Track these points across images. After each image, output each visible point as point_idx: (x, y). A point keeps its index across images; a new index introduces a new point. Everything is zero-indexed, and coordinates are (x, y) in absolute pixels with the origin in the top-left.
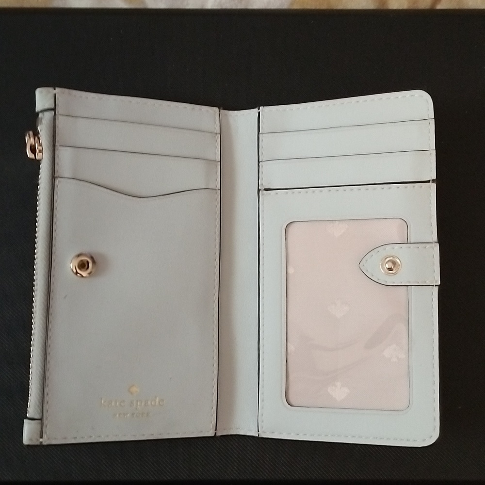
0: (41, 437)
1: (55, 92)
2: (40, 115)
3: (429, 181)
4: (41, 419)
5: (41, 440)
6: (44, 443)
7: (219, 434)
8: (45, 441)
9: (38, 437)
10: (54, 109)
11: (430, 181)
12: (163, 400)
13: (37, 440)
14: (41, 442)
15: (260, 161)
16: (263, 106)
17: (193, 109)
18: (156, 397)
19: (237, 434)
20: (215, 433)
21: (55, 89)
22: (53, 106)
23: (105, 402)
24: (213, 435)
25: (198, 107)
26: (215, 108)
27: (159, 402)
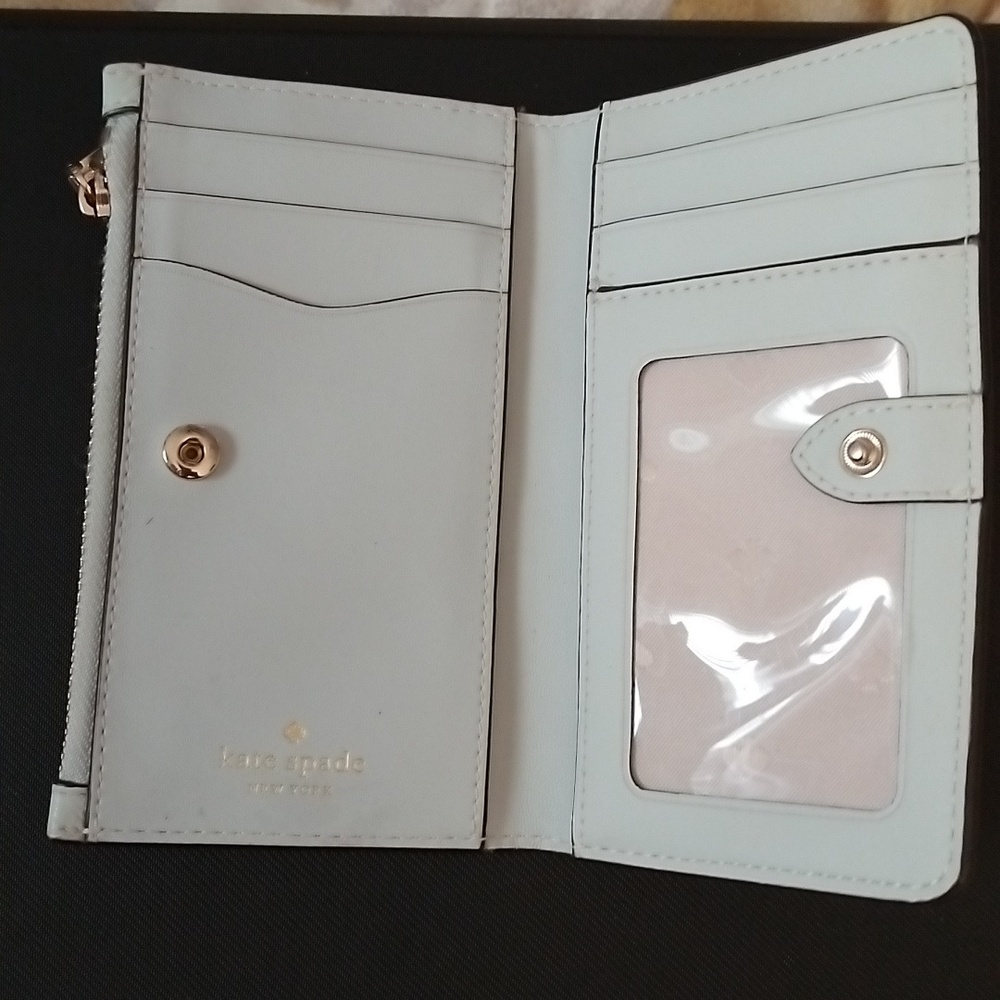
0: (86, 826)
1: (143, 72)
2: (110, 123)
3: (960, 241)
4: (87, 786)
5: (86, 831)
6: (90, 839)
7: (491, 846)
8: (94, 834)
9: (80, 825)
10: (138, 110)
11: (963, 239)
12: (360, 760)
13: (77, 831)
14: (86, 836)
15: (594, 225)
16: (611, 100)
17: (455, 110)
18: (346, 752)
19: (535, 848)
20: (483, 843)
21: (143, 66)
22: (137, 105)
23: (230, 755)
24: (477, 847)
25: (465, 106)
26: (505, 108)
27: (351, 764)
